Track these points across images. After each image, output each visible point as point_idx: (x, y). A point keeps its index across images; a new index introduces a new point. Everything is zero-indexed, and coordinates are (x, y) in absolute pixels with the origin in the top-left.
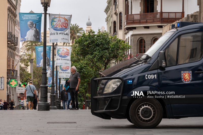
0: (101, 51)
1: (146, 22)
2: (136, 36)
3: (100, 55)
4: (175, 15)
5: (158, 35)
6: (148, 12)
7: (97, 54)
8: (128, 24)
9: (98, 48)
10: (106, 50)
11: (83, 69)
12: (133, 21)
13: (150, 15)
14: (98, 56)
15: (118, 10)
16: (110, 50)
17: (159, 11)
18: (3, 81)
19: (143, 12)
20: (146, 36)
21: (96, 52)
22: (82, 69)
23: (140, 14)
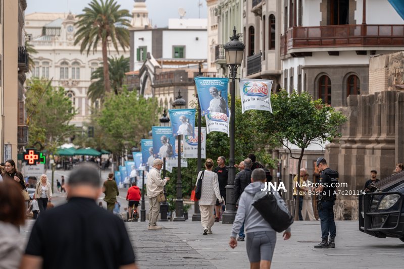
0: (301, 126)
1: (334, 44)
2: (312, 70)
3: (298, 132)
4: (391, 29)
5: (356, 69)
6: (336, 23)
7: (294, 130)
8: (295, 45)
9: (294, 121)
10: (308, 124)
11: (223, 140)
12: (308, 40)
13: (341, 30)
14: (295, 134)
15: (267, 8)
16: (315, 124)
17: (359, 21)
18: (9, 152)
19: (326, 22)
20: (332, 70)
21: (292, 128)
22: (221, 140)
23: (321, 28)
